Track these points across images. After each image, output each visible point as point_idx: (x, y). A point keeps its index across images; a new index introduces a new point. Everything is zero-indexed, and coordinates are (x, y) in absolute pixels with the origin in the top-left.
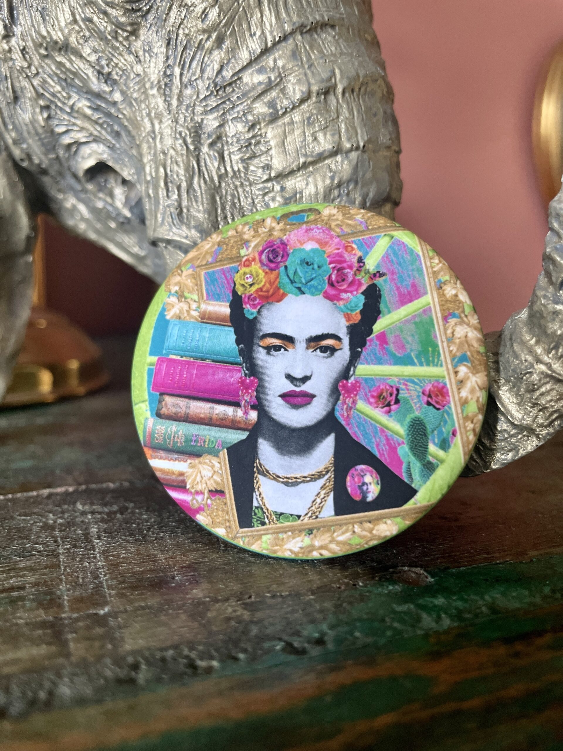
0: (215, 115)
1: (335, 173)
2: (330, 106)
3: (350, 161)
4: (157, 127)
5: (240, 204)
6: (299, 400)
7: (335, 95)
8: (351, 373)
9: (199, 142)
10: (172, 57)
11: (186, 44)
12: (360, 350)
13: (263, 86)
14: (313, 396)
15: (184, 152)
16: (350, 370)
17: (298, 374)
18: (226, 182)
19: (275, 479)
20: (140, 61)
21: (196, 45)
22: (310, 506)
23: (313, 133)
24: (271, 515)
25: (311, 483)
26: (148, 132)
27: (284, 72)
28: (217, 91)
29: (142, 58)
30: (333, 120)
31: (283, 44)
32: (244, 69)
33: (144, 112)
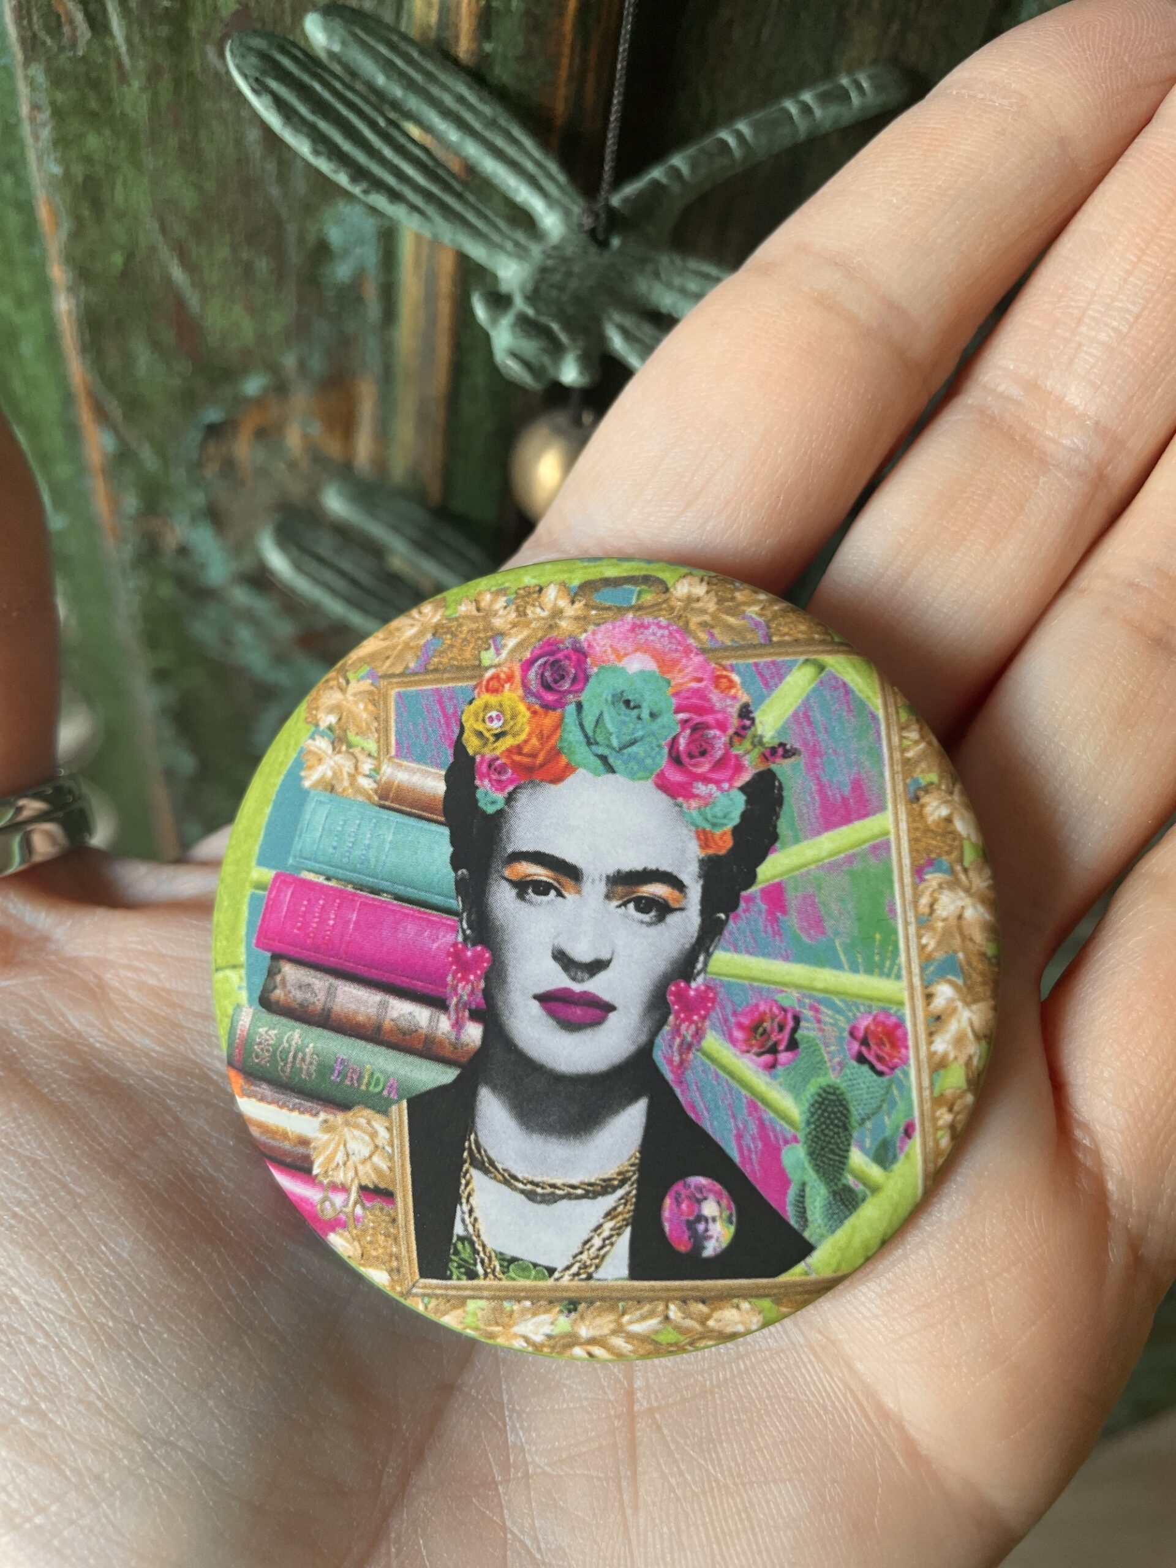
6: (579, 1012)
8: (699, 966)
12: (722, 916)
14: (610, 1008)
16: (696, 960)
17: (582, 953)
19: (506, 1182)
22: (576, 1251)
24: (490, 1258)
25: (585, 1201)
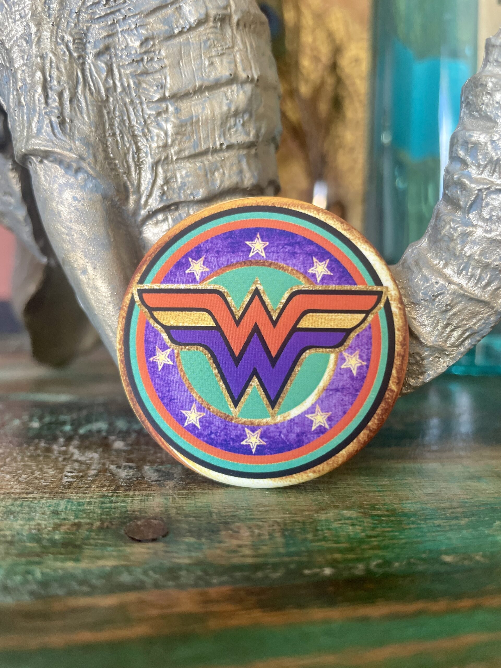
0: (102, 24)
1: (231, 101)
2: (225, 35)
3: (244, 92)
5: (130, 123)
9: (84, 49)
15: (67, 58)
18: (113, 97)
23: (210, 58)
30: (229, 48)
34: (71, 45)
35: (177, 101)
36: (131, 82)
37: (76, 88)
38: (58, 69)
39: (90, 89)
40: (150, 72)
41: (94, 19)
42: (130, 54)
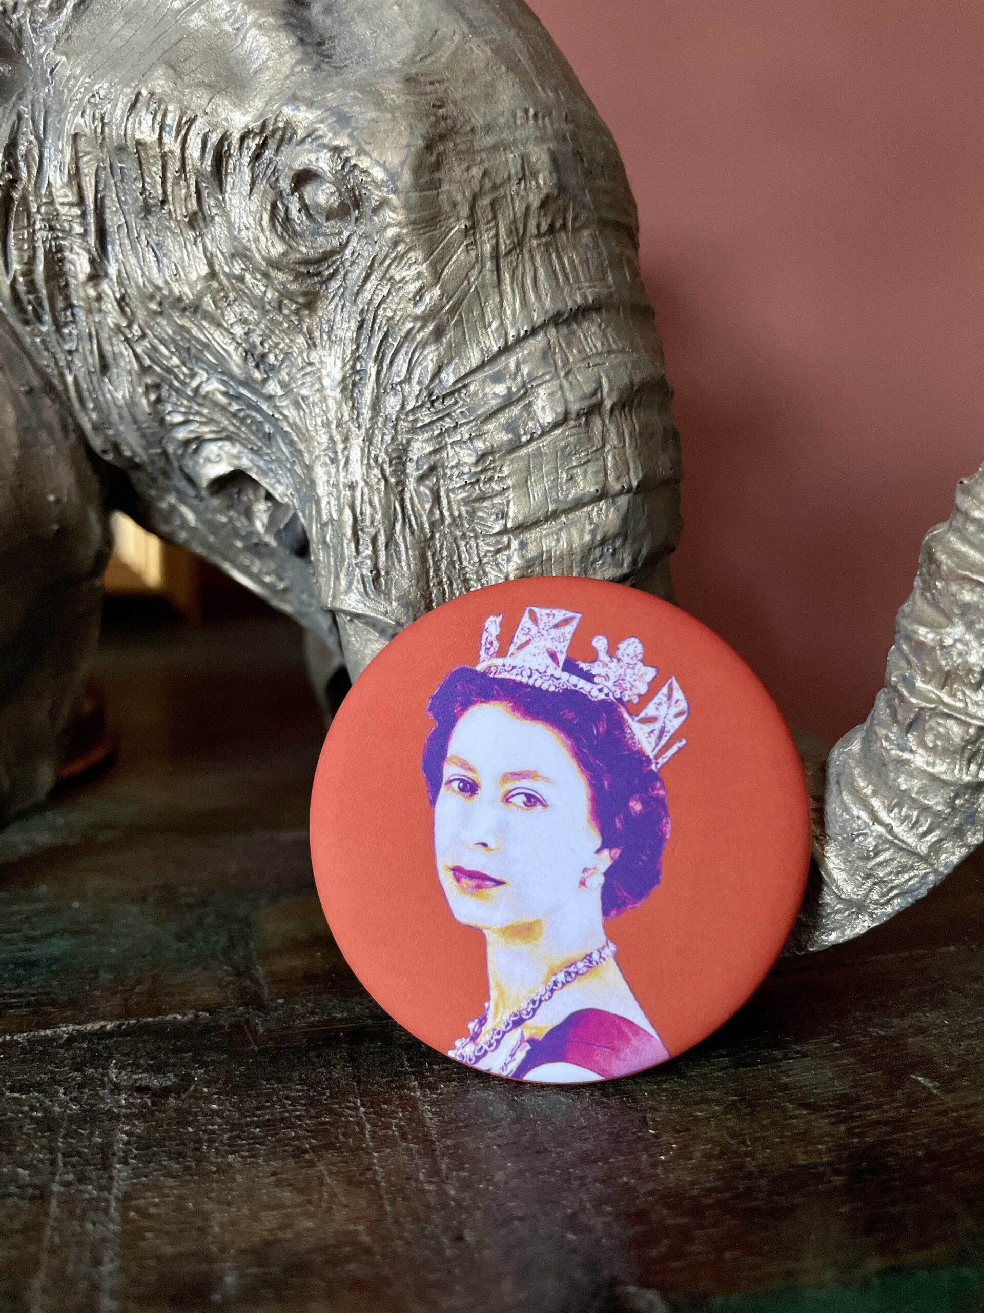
0: (426, 436)
1: (597, 525)
2: (592, 431)
3: (617, 510)
4: (340, 447)
5: (461, 563)
7: (600, 414)
9: (404, 472)
10: (365, 345)
11: (388, 330)
13: (499, 400)
15: (382, 487)
18: (440, 531)
20: (314, 345)
21: (403, 335)
23: (569, 469)
26: (324, 451)
27: (529, 382)
28: (432, 402)
29: (318, 341)
30: (597, 450)
31: (531, 341)
32: (472, 372)
33: (319, 421)
34: (386, 466)
35: (522, 532)
36: (463, 509)
37: (394, 527)
38: (371, 504)
39: (411, 525)
40: (488, 495)
41: (416, 428)
42: (463, 474)
